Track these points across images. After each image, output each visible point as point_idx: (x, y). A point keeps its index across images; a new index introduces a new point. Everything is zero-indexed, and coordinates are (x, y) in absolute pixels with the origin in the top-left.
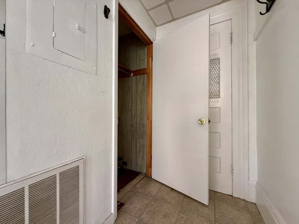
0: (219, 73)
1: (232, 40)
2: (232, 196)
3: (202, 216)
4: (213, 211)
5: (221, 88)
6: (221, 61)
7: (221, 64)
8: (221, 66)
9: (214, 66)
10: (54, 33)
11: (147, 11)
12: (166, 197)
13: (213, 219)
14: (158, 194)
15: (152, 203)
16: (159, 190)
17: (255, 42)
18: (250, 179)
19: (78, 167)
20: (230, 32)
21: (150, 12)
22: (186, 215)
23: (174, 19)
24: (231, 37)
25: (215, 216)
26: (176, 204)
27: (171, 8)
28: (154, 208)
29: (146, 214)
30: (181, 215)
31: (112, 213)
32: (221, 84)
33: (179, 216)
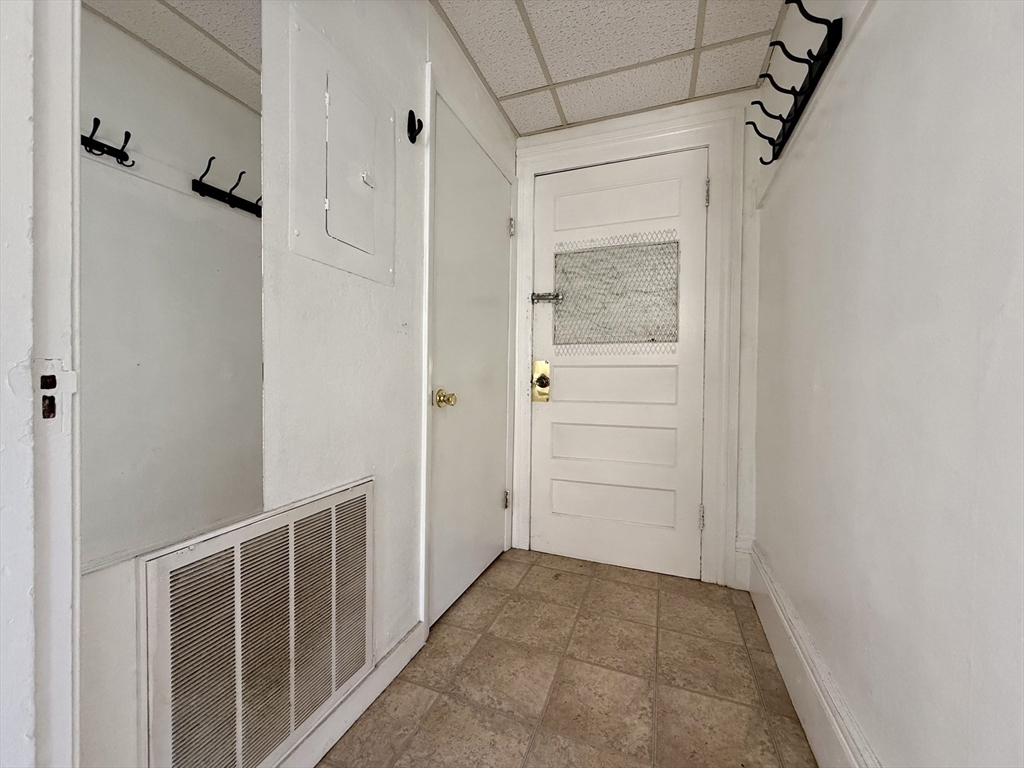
0: (677, 279)
1: (708, 200)
2: (700, 580)
3: (630, 620)
4: (655, 611)
5: (680, 317)
6: (681, 246)
7: (682, 255)
8: (681, 262)
9: (667, 261)
10: (327, 201)
11: (498, 100)
12: (543, 590)
13: (654, 624)
14: (522, 586)
15: (511, 603)
16: (524, 577)
17: (758, 211)
18: (739, 536)
19: (363, 499)
20: (705, 179)
21: (503, 103)
22: (593, 620)
23: (566, 125)
24: (708, 192)
25: (658, 617)
26: (569, 603)
27: (561, 99)
28: (517, 613)
29: (499, 623)
30: (583, 621)
31: (420, 622)
32: (680, 306)
33: (578, 624)
